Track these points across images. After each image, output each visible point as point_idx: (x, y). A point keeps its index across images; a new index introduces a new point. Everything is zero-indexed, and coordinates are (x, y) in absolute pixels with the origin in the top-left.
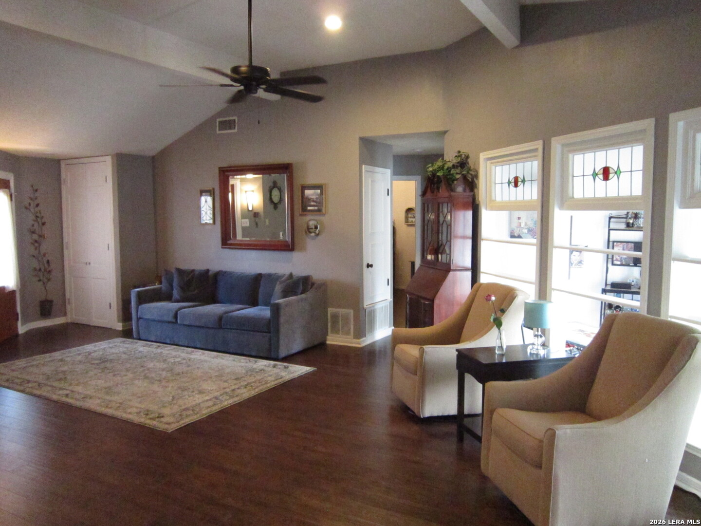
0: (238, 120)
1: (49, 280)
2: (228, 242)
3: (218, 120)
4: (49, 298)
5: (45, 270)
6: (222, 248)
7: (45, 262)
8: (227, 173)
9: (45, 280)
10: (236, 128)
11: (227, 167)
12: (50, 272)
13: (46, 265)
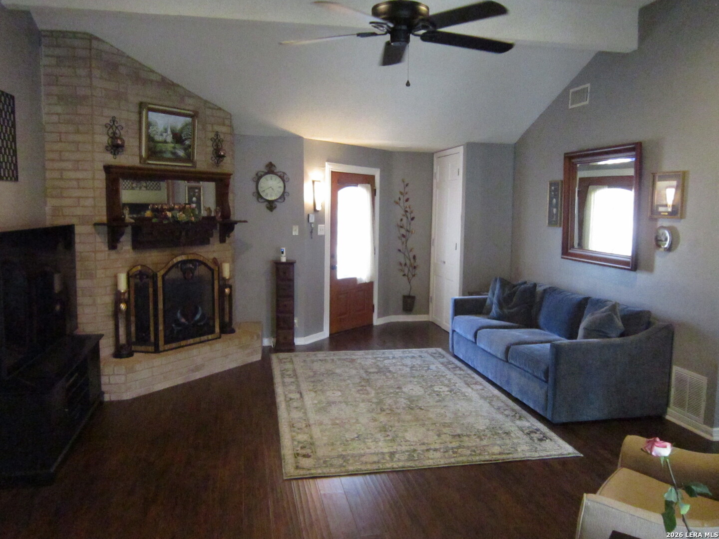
0: (591, 89)
1: (414, 276)
2: (570, 251)
3: (571, 91)
4: (412, 294)
5: (411, 265)
6: (562, 258)
7: (411, 257)
8: (573, 161)
9: (410, 276)
10: (588, 100)
11: (577, 152)
12: (415, 267)
13: (412, 260)
